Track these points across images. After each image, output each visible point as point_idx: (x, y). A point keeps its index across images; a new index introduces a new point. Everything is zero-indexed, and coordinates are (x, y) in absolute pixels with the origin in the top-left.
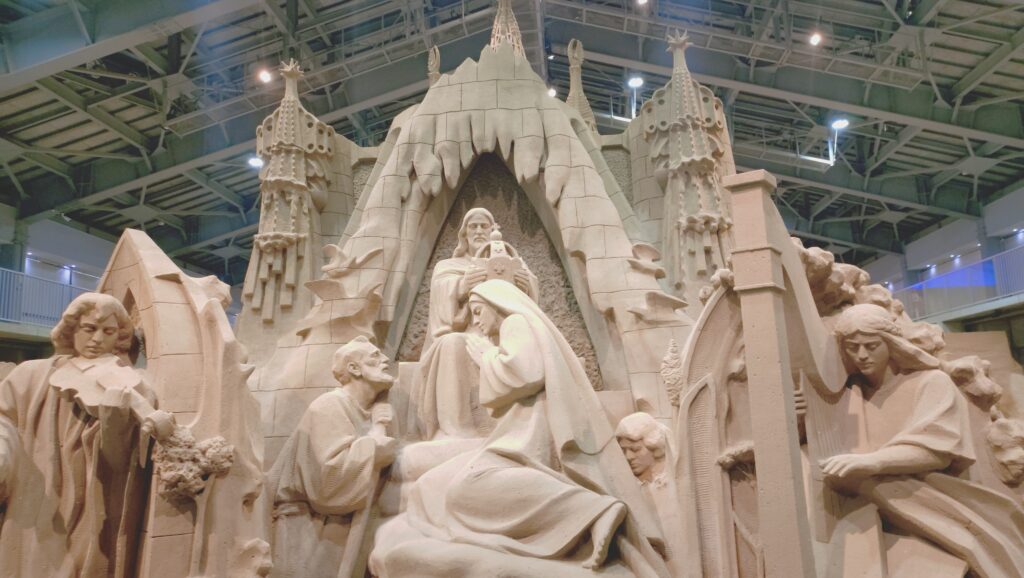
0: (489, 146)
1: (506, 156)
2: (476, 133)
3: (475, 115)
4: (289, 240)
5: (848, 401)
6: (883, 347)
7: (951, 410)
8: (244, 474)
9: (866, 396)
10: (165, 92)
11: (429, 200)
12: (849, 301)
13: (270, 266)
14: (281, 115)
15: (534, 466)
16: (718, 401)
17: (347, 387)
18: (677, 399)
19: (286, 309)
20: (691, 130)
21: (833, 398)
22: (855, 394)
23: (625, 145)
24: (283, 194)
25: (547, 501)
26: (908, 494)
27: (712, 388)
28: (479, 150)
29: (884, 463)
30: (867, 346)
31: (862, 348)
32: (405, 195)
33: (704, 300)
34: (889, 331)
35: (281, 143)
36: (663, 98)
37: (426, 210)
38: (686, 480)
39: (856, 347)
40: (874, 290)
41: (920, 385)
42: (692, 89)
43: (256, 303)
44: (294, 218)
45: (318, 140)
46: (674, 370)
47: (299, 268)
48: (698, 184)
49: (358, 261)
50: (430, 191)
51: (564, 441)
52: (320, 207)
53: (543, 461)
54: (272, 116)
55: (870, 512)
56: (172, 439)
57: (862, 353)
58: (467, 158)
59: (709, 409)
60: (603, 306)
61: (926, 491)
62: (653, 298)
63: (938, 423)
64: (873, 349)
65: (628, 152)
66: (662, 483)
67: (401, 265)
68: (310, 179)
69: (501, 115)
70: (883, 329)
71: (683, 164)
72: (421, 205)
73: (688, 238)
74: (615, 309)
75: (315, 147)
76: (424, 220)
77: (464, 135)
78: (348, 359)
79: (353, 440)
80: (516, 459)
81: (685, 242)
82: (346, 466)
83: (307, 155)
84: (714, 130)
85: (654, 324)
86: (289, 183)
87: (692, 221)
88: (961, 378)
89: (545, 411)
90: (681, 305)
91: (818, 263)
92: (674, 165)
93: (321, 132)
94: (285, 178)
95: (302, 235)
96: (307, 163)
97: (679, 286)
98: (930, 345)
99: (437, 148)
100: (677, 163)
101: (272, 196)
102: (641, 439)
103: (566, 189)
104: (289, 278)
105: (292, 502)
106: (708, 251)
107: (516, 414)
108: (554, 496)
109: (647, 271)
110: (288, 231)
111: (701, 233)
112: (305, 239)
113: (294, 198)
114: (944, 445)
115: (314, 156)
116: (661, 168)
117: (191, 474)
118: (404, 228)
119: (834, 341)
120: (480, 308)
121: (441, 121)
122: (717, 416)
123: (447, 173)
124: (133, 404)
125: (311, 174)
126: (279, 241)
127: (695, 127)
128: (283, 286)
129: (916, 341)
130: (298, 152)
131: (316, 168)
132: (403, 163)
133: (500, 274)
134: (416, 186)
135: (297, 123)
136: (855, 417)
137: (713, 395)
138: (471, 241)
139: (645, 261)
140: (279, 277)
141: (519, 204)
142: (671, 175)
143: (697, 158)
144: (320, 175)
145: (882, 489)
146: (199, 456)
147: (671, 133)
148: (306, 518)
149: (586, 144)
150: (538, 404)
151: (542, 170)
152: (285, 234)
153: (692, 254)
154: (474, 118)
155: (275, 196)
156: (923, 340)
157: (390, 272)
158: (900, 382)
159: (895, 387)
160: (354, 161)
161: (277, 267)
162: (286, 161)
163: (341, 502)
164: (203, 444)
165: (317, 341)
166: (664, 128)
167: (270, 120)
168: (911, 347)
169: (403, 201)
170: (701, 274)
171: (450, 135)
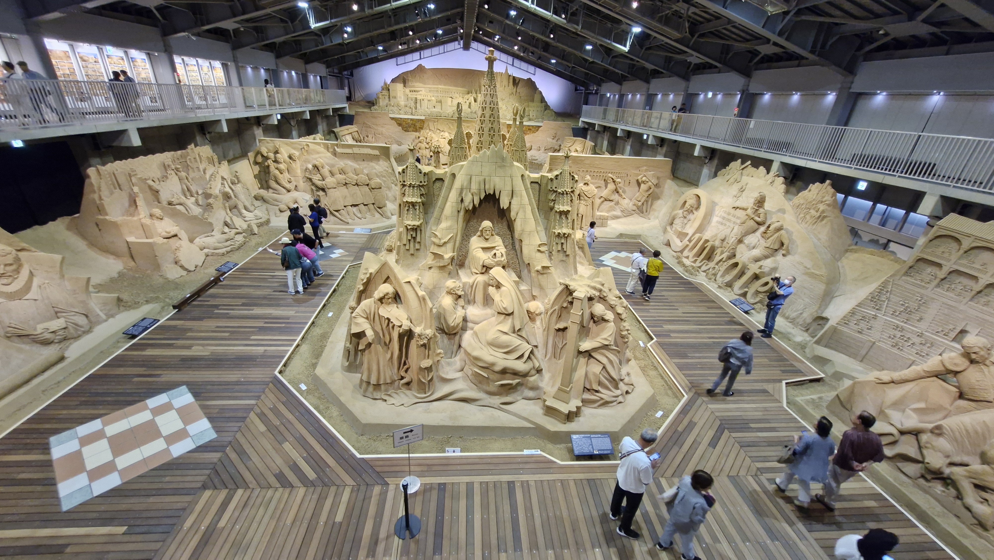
0: (492, 193)
1: (497, 198)
2: (487, 187)
3: (487, 179)
4: (418, 226)
6: (601, 318)
9: (594, 322)
11: (467, 211)
15: (510, 336)
17: (451, 295)
19: (418, 250)
20: (564, 196)
23: (539, 182)
24: (414, 207)
25: (514, 347)
26: (596, 353)
27: (557, 310)
28: (487, 193)
29: (593, 347)
31: (596, 318)
32: (459, 209)
35: (411, 183)
36: (557, 177)
42: (569, 175)
43: (407, 247)
44: (418, 215)
48: (563, 219)
49: (446, 241)
50: (469, 208)
52: (425, 207)
53: (512, 334)
58: (483, 196)
60: (526, 260)
61: (600, 352)
62: (543, 267)
63: (607, 338)
65: (540, 185)
66: (539, 328)
67: (458, 239)
69: (497, 180)
71: (560, 211)
72: (465, 213)
73: (557, 238)
74: (530, 264)
75: (423, 182)
77: (482, 187)
78: (451, 289)
79: (456, 316)
80: (506, 333)
82: (456, 324)
85: (542, 274)
86: (416, 202)
87: (559, 233)
89: (513, 319)
94: (414, 199)
95: (421, 223)
96: (420, 190)
97: (551, 252)
99: (472, 191)
100: (558, 209)
101: (409, 206)
102: (535, 312)
103: (518, 215)
104: (418, 239)
106: (562, 243)
107: (505, 318)
108: (516, 345)
109: (542, 252)
110: (417, 222)
111: (561, 237)
114: (607, 343)
115: (423, 186)
116: (552, 204)
118: (459, 223)
121: (474, 179)
122: (557, 317)
123: (475, 203)
124: (410, 327)
125: (421, 194)
126: (415, 227)
127: (567, 194)
128: (417, 242)
130: (418, 187)
131: (423, 191)
132: (458, 196)
134: (463, 206)
137: (557, 312)
139: (542, 249)
140: (414, 238)
142: (555, 211)
143: (565, 209)
145: (591, 352)
147: (557, 194)
148: (444, 334)
150: (511, 317)
151: (510, 205)
153: (557, 244)
157: (455, 244)
158: (603, 323)
159: (601, 323)
160: (434, 180)
161: (414, 235)
162: (413, 191)
165: (436, 273)
166: (556, 190)
169: (458, 212)
170: (559, 251)
171: (477, 187)
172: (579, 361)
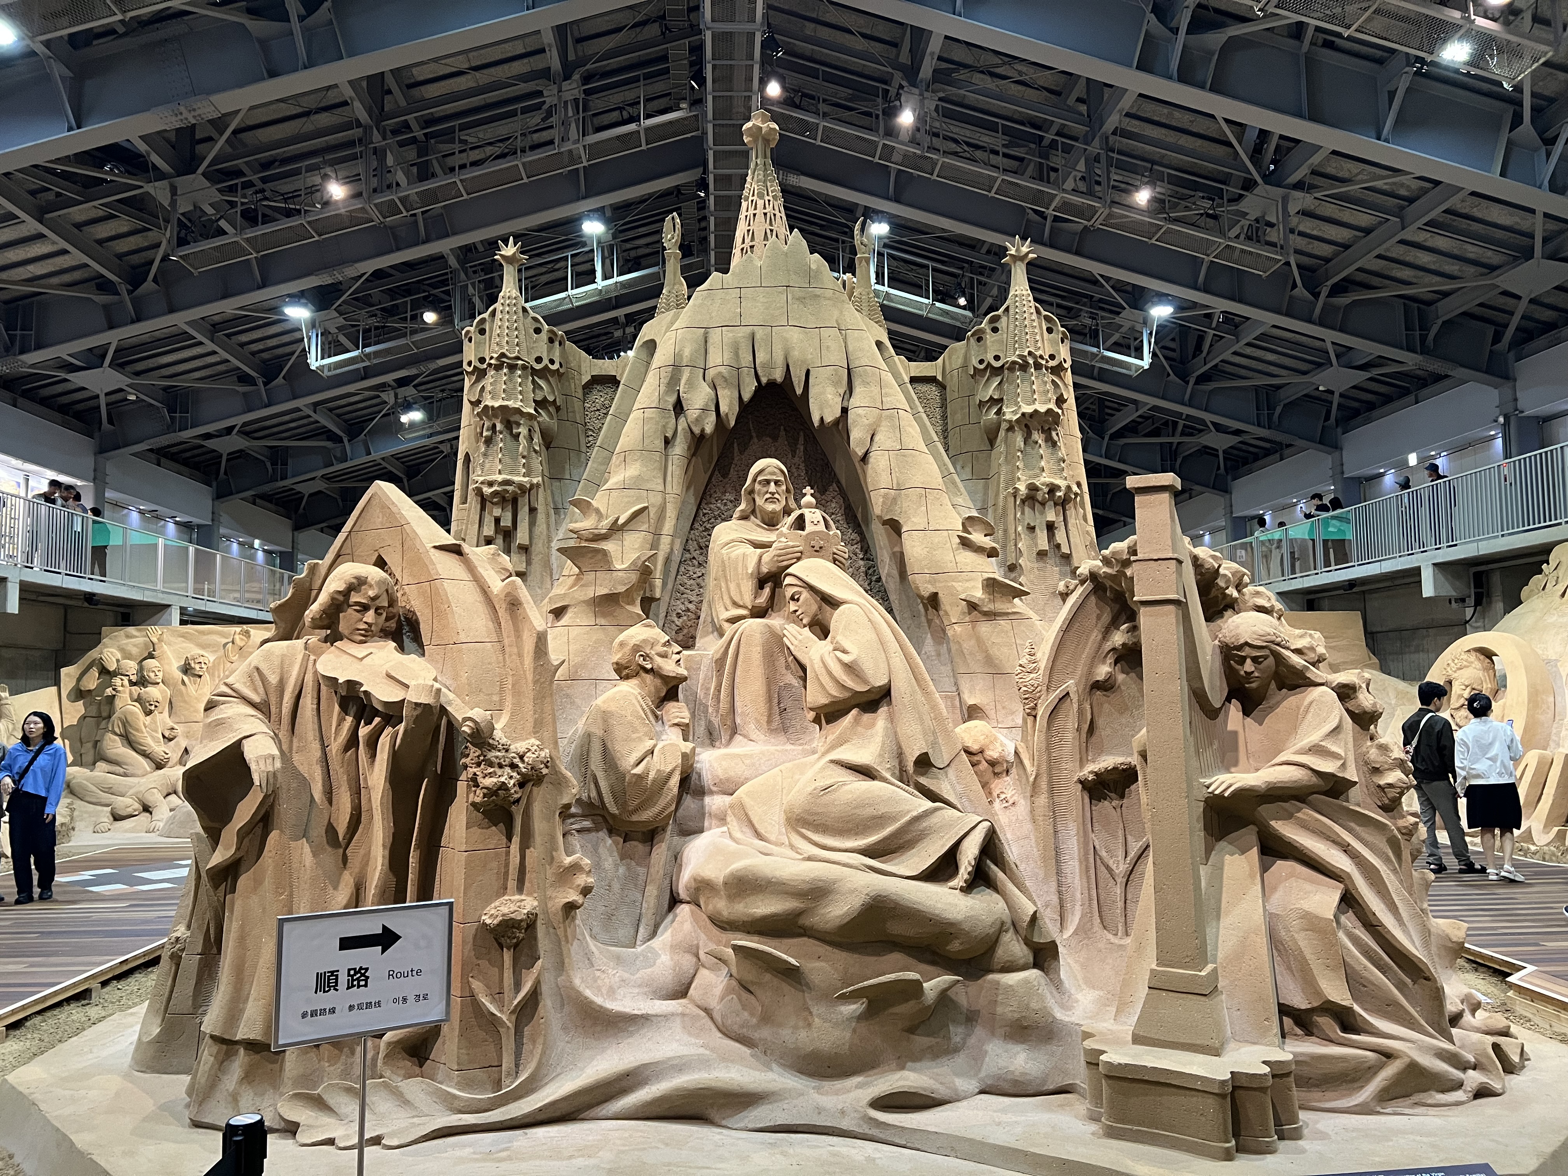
0: (778, 376)
1: (799, 391)
2: (761, 357)
3: (760, 333)
4: (521, 486)
5: (1227, 716)
6: (1271, 660)
7: (1337, 730)
8: (560, 782)
9: (1247, 712)
10: (173, 203)
11: (698, 441)
12: (1231, 605)
13: (497, 520)
14: (499, 315)
15: (885, 780)
16: (1081, 712)
17: (634, 682)
18: (1034, 708)
20: (1032, 370)
21: (1212, 713)
22: (1234, 711)
23: (940, 378)
24: (509, 425)
25: (907, 818)
26: (1288, 816)
27: (1074, 697)
28: (764, 380)
29: (1269, 783)
30: (1255, 660)
31: (1248, 661)
32: (669, 435)
33: (1064, 596)
34: (1278, 644)
35: (503, 355)
36: (997, 325)
37: (694, 455)
38: (1042, 800)
39: (1242, 660)
40: (1258, 593)
41: (1306, 703)
42: (1034, 317)
44: (524, 457)
45: (549, 352)
46: (1032, 675)
47: (532, 523)
48: (1040, 442)
49: (620, 522)
50: (703, 430)
51: (917, 754)
52: (548, 440)
53: (893, 775)
54: (485, 315)
55: (1250, 834)
56: (491, 741)
57: (1249, 666)
58: (749, 390)
59: (1070, 722)
60: (926, 590)
61: (1307, 813)
62: (991, 585)
63: (1323, 743)
64: (1260, 663)
65: (942, 386)
66: (1011, 802)
67: (668, 526)
68: (540, 404)
69: (795, 336)
70: (1272, 642)
71: (1023, 414)
72: (689, 448)
73: (1027, 509)
74: (940, 595)
75: (546, 361)
76: (691, 467)
77: (746, 357)
78: (636, 649)
79: (655, 746)
80: (866, 772)
81: (1023, 513)
82: (652, 775)
83: (534, 372)
84: (1057, 370)
85: (991, 615)
86: (518, 411)
87: (1032, 488)
88: (1345, 693)
89: (891, 719)
90: (1023, 594)
91: (1207, 566)
92: (1010, 414)
93: (551, 341)
94: (510, 403)
95: (535, 481)
96: (534, 381)
97: (1012, 568)
98: (1312, 656)
99: (711, 373)
100: (1014, 412)
101: (494, 426)
102: (982, 752)
103: (876, 438)
104: (522, 536)
105: (584, 816)
106: (1051, 527)
107: (857, 721)
108: (915, 813)
109: (979, 549)
110: (518, 474)
111: (1043, 504)
112: (538, 485)
113: (523, 431)
114: (1328, 766)
115: (544, 373)
116: (992, 415)
117: (512, 782)
118: (669, 478)
119: (1218, 651)
120: (800, 593)
121: (715, 336)
122: (1078, 730)
123: (723, 409)
124: (443, 700)
125: (539, 398)
126: (510, 488)
127: (1038, 366)
128: (514, 546)
129: (1298, 652)
130: (524, 368)
131: (546, 390)
132: (666, 393)
133: (818, 551)
134: (682, 423)
135: (521, 327)
136: (1235, 733)
137: (1075, 706)
138: (759, 501)
139: (978, 537)
140: (508, 535)
141: (805, 449)
142: (1004, 426)
143: (1042, 409)
144: (551, 398)
145: (1264, 810)
146: (517, 761)
147: (1006, 371)
148: (603, 834)
149: (896, 375)
150: (883, 710)
151: (845, 411)
152: (516, 479)
153: (1031, 529)
154: (758, 337)
155: (499, 427)
156: (1305, 651)
157: (657, 534)
158: (1285, 698)
159: (1278, 704)
160: (586, 378)
161: (507, 522)
162: (510, 380)
163: (646, 815)
164: (519, 746)
165: (578, 621)
166: (997, 364)
167: (483, 321)
168: (1297, 660)
169: (667, 442)
170: (1041, 554)
171: (727, 357)
172: (1219, 869)
